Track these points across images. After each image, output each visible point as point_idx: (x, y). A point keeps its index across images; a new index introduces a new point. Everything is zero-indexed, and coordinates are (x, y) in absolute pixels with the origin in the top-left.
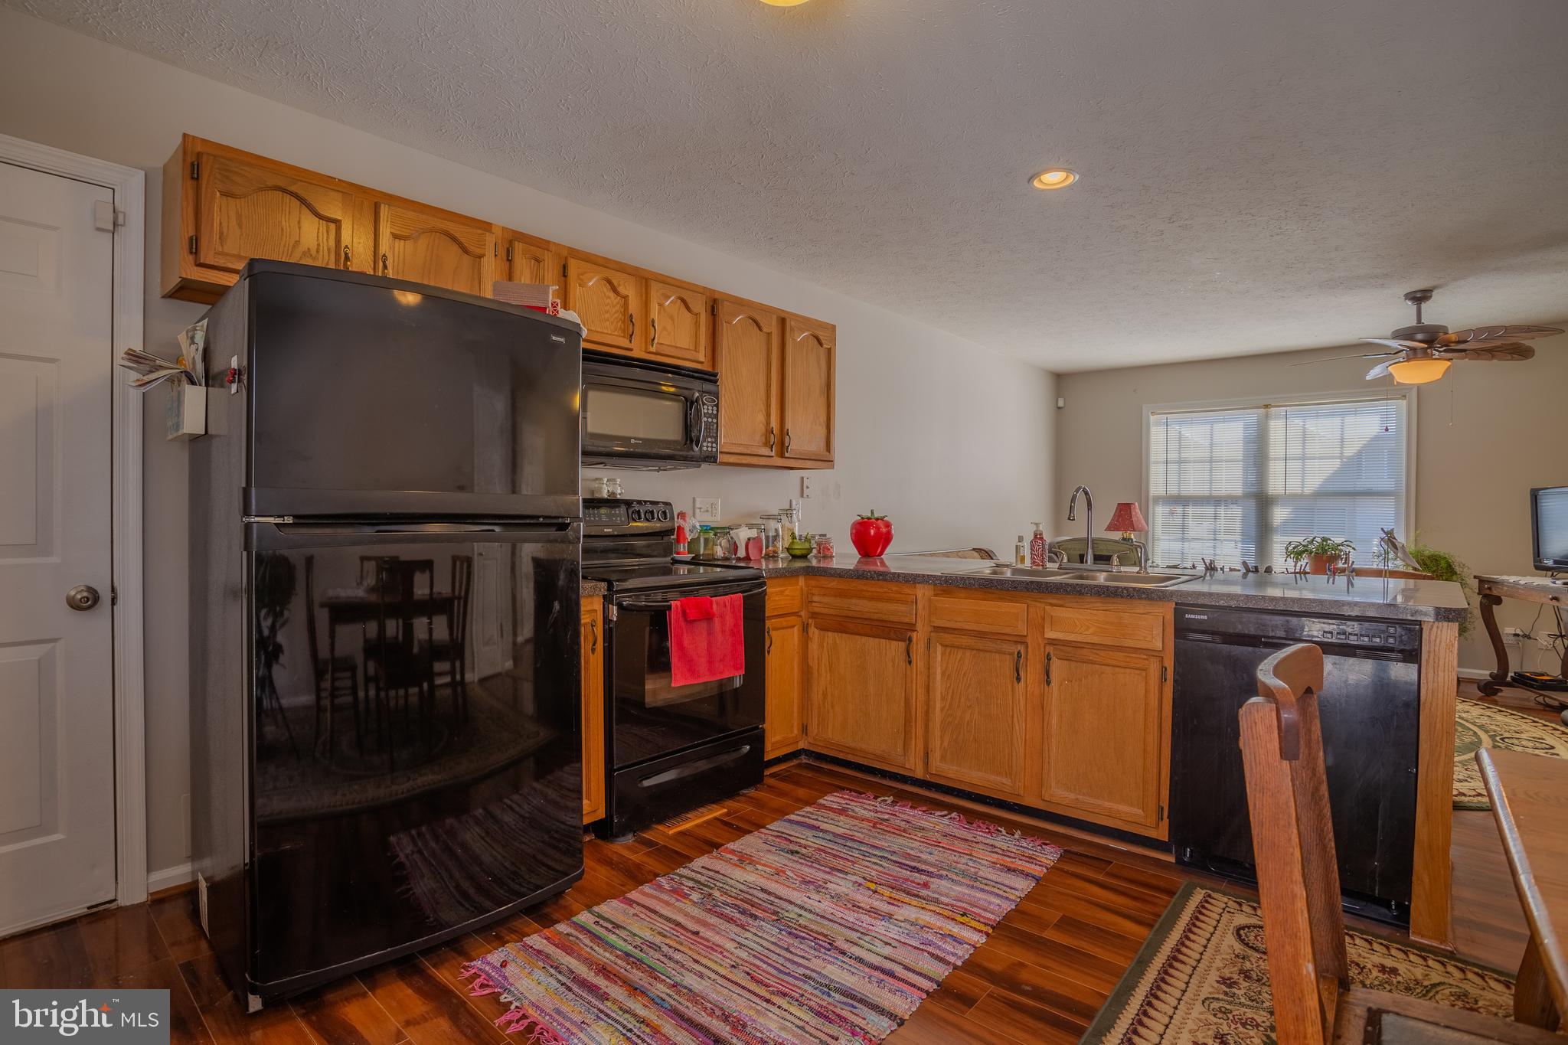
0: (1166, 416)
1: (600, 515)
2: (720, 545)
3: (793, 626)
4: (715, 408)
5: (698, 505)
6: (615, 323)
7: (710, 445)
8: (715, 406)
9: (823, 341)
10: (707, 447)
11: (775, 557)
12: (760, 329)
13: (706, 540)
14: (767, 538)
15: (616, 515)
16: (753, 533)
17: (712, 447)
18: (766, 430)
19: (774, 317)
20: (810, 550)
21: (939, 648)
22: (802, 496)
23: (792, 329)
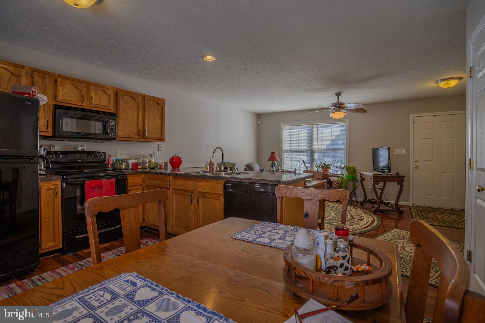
0: (286, 127)
1: (76, 156)
2: (124, 165)
3: (140, 189)
4: (115, 124)
5: (118, 152)
6: (76, 98)
7: (113, 135)
8: (115, 123)
9: (160, 104)
10: (112, 135)
11: (146, 168)
12: (135, 100)
13: (120, 163)
14: (142, 163)
15: (83, 156)
16: (136, 161)
17: (114, 135)
18: (137, 130)
19: (140, 97)
20: (156, 166)
21: (174, 195)
22: (158, 150)
23: (147, 100)
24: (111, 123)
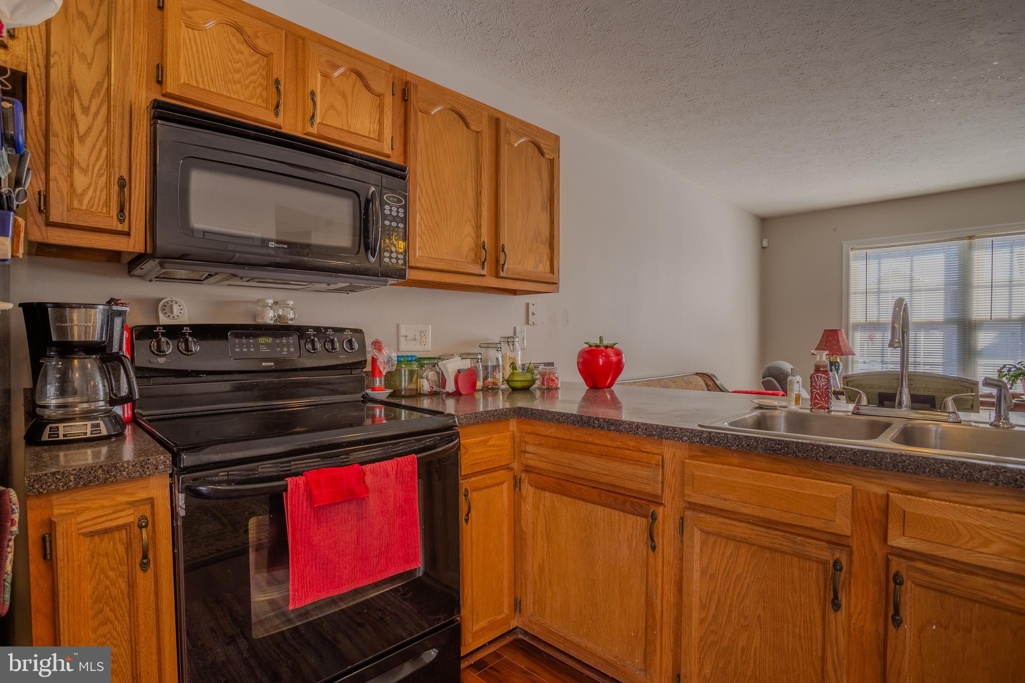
0: (865, 251)
1: (257, 346)
2: (427, 379)
3: (502, 483)
4: (401, 210)
5: (403, 332)
7: (394, 255)
8: (401, 207)
9: (545, 151)
10: (390, 258)
11: (495, 389)
12: (467, 126)
13: (411, 373)
14: (486, 368)
15: (282, 346)
16: (467, 364)
17: (398, 259)
18: (477, 245)
19: (485, 114)
20: (533, 381)
21: (698, 536)
22: (527, 322)
23: (507, 132)
24: (387, 207)
